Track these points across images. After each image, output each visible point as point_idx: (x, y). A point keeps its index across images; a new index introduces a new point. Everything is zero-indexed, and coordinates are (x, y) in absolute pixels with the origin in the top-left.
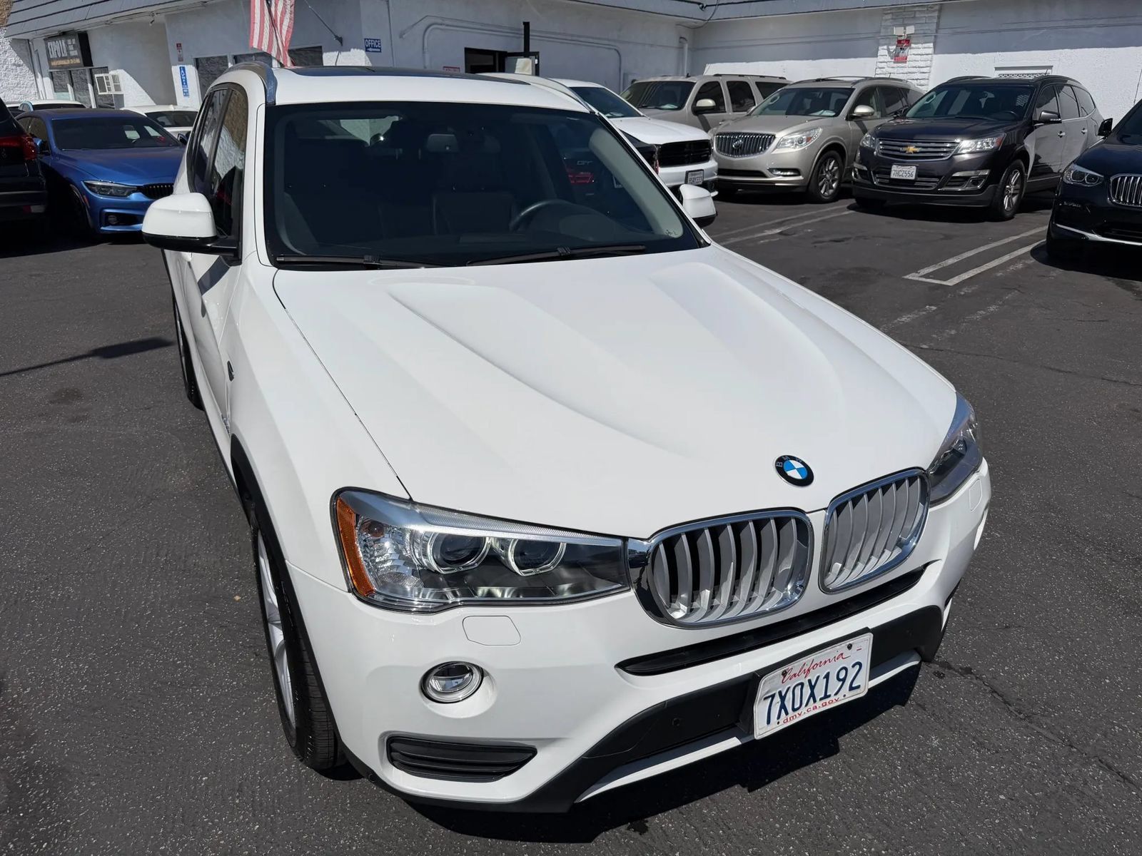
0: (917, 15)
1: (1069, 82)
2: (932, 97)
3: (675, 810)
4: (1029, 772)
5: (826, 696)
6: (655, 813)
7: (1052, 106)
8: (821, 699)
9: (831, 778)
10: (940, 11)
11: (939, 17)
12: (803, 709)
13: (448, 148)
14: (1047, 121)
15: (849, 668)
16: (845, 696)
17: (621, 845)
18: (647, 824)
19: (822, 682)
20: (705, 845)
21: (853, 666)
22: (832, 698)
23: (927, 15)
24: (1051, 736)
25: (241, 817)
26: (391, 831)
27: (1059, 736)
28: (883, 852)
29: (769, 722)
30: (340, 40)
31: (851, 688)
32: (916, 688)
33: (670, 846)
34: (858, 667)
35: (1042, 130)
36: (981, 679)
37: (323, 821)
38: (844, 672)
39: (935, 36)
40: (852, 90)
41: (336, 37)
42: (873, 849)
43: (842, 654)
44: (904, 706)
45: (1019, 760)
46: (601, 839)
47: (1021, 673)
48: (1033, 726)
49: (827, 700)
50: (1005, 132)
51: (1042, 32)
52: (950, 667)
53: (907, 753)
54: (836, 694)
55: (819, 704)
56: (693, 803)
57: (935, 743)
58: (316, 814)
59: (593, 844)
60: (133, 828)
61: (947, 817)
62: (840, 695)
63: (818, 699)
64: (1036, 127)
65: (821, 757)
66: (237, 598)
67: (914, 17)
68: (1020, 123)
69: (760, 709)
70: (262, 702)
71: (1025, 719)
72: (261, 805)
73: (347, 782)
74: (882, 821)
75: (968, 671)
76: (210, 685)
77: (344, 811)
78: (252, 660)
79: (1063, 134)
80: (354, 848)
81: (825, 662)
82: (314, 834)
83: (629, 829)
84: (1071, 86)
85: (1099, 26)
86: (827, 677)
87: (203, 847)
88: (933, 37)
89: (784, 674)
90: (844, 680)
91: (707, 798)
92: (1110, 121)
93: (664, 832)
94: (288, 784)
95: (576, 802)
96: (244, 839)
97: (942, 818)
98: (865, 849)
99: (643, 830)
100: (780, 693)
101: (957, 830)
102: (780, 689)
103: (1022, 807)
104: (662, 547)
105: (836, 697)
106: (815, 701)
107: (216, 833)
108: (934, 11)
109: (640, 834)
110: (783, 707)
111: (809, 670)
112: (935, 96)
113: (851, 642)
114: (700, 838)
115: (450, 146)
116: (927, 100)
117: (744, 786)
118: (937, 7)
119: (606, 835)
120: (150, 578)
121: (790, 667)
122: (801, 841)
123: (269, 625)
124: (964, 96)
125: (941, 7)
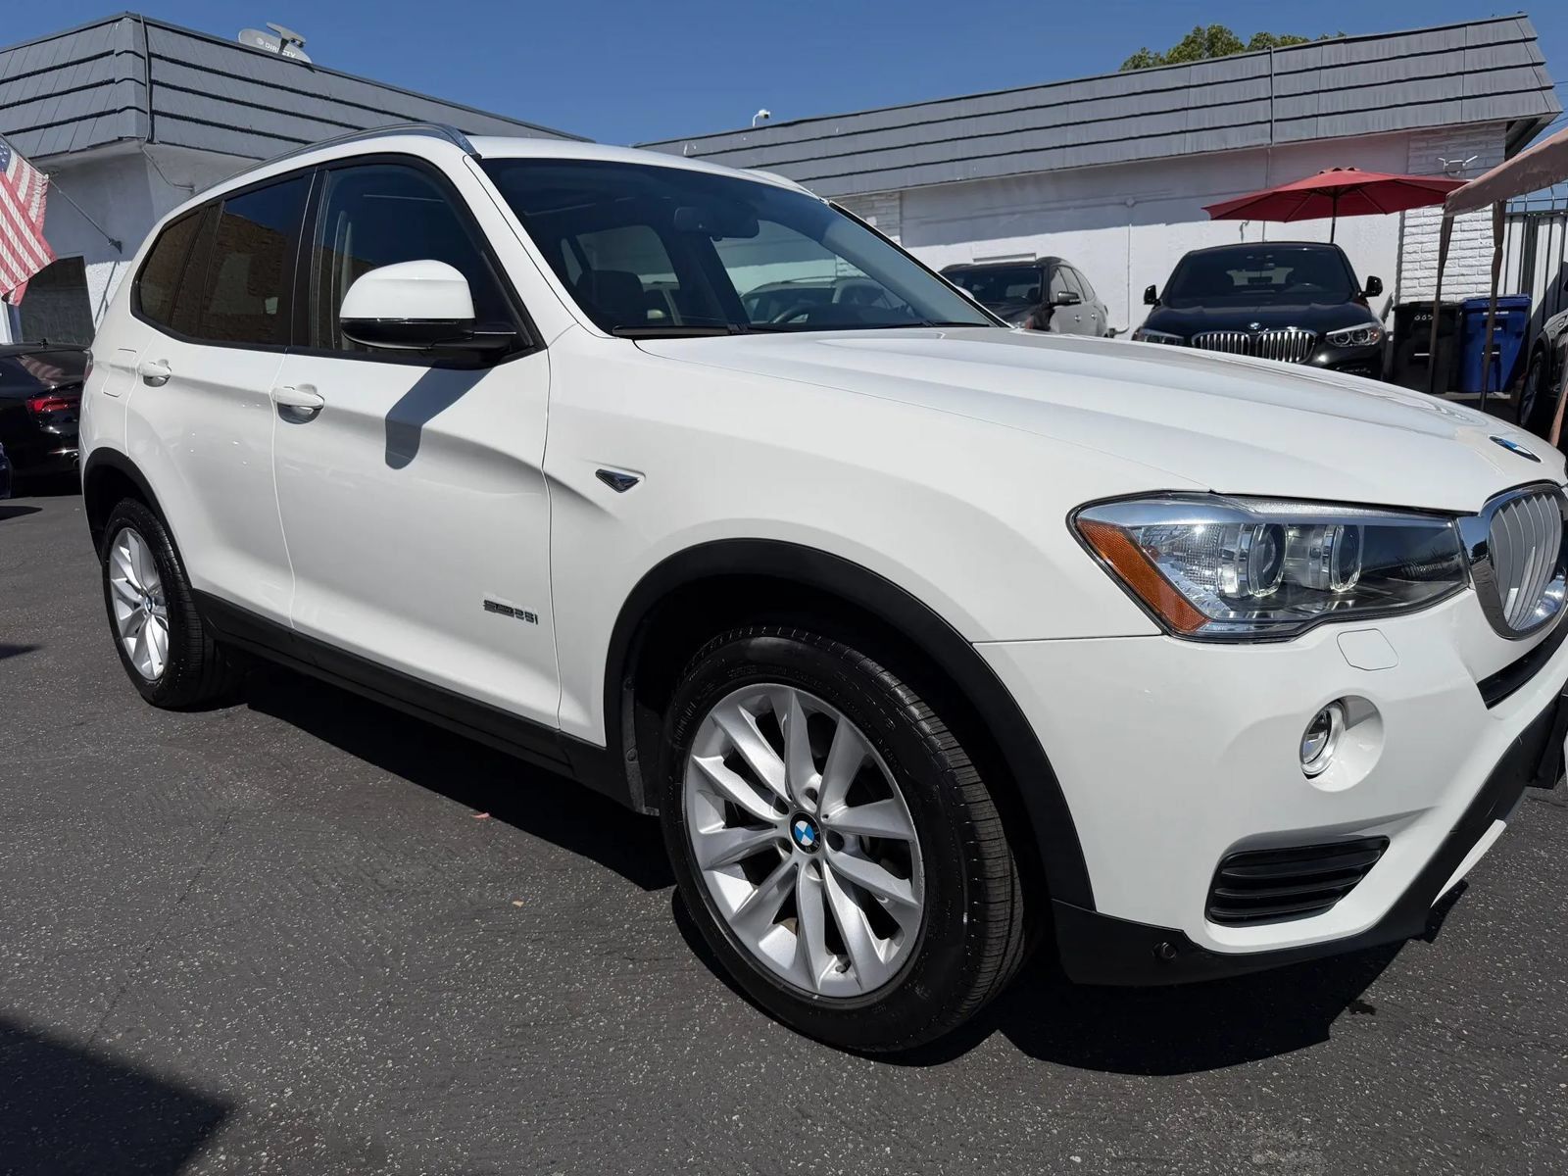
0: (877, 205)
1: (1062, 263)
3: (1377, 981)
6: (1360, 989)
7: (1062, 286)
10: (901, 199)
11: (901, 206)
14: (1064, 302)
17: (1366, 1031)
18: (1366, 1003)
20: (1454, 1004)
23: (886, 205)
26: (1080, 1099)
30: (118, 245)
33: (1420, 1016)
35: (1063, 311)
37: (973, 1115)
39: (901, 228)
41: (111, 240)
46: (1336, 1030)
51: (1017, 216)
56: (1388, 969)
59: (1334, 1041)
66: (518, 903)
67: (873, 208)
72: (861, 1124)
76: (600, 1010)
78: (631, 966)
79: (1080, 318)
82: (980, 1133)
83: (1353, 1013)
84: (1069, 268)
85: (1075, 208)
88: (898, 230)
91: (1395, 960)
92: (1154, 288)
93: (1394, 1004)
94: (869, 1088)
99: (1370, 1010)
108: (894, 200)
109: (1372, 1014)
114: (1439, 999)
118: (897, 195)
119: (1337, 1027)
122: (1540, 972)
125: (902, 195)
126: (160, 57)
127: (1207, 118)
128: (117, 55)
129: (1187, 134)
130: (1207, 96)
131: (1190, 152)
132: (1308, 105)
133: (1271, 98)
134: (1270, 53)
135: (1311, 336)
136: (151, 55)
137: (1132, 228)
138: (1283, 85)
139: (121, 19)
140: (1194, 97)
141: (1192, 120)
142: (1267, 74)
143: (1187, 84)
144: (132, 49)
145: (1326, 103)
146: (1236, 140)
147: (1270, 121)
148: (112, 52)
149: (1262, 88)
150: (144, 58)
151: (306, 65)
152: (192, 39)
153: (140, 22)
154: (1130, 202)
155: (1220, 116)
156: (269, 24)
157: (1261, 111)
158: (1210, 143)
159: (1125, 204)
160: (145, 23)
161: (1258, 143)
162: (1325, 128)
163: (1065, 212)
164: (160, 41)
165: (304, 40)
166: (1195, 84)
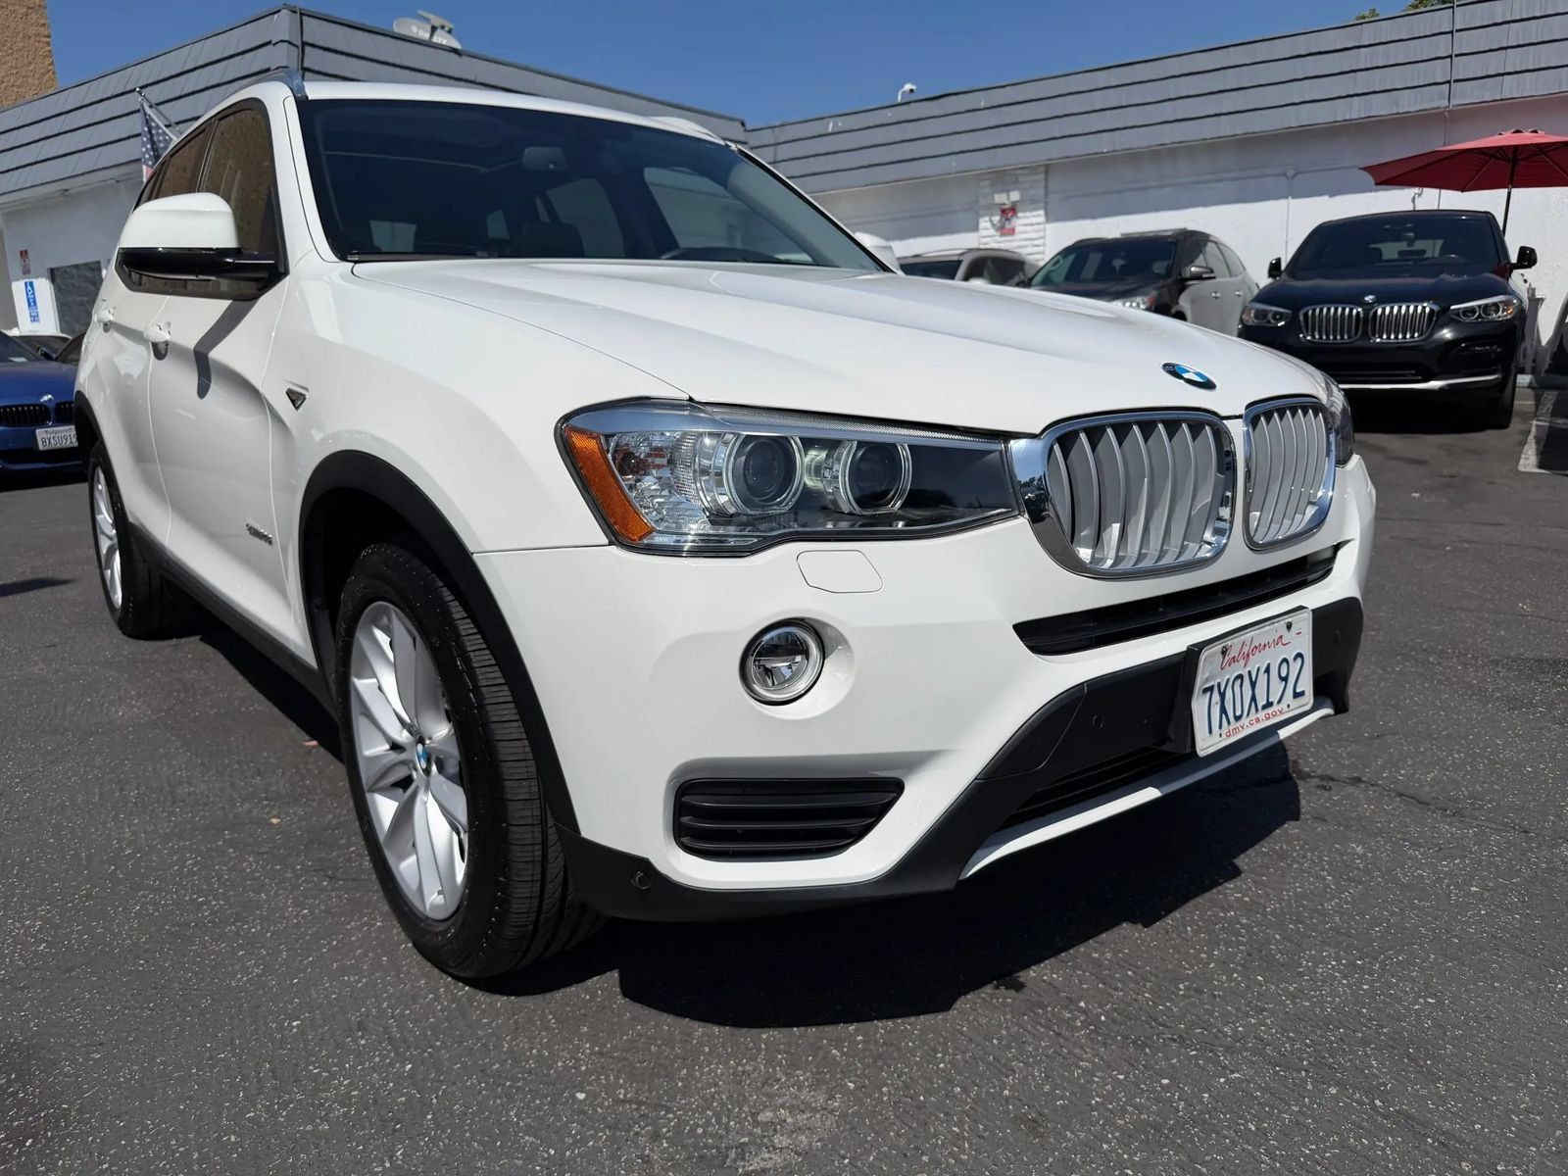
0: (1021, 179)
1: (1211, 238)
2: (1058, 262)
3: (1052, 960)
4: (1491, 863)
5: (1269, 705)
6: (1026, 966)
7: (1200, 260)
8: (1265, 707)
9: (1247, 899)
10: (1047, 172)
11: (1046, 179)
12: (1245, 721)
13: (552, 166)
14: (1198, 277)
15: (1291, 660)
16: (1288, 706)
17: (995, 1007)
18: (1021, 980)
19: (1263, 678)
20: (1116, 989)
21: (1295, 659)
22: (1275, 708)
23: (1032, 179)
24: (1494, 826)
25: (377, 1059)
26: (637, 1041)
27: (1506, 825)
28: (1359, 962)
29: (1210, 732)
31: (1297, 695)
32: (1303, 802)
33: (1067, 998)
34: (1299, 660)
35: (1195, 287)
36: (1378, 785)
37: (518, 1045)
38: (1285, 665)
39: (1046, 203)
40: (959, 262)
42: (1344, 961)
43: (1281, 637)
44: (1297, 820)
45: (1471, 853)
46: (964, 1004)
47: (1425, 774)
48: (1467, 820)
49: (1269, 711)
50: (1156, 289)
51: (1167, 189)
52: (1333, 780)
53: (1329, 863)
54: (1279, 702)
55: (1261, 715)
56: (1075, 949)
57: (1360, 850)
58: (500, 1038)
59: (953, 1012)
60: (190, 1098)
61: (1418, 916)
62: (1283, 705)
63: (1260, 707)
64: (1189, 285)
65: (1221, 881)
66: (275, 821)
67: (1017, 182)
68: (1170, 281)
69: (1199, 706)
70: (359, 928)
71: (1454, 815)
72: (405, 1041)
73: (539, 997)
74: (1338, 932)
75: (1357, 780)
76: (263, 919)
77: (549, 1029)
78: (325, 883)
79: (1218, 295)
80: (584, 1068)
81: (1265, 646)
82: (510, 1062)
83: (997, 987)
84: (1216, 243)
85: (1231, 180)
86: (1267, 670)
87: (322, 1105)
88: (1042, 205)
89: (1224, 653)
90: (1285, 679)
91: (1091, 941)
92: (1278, 261)
93: (1050, 984)
94: (442, 1011)
95: (961, 878)
96: (391, 1085)
97: (1413, 919)
98: (1334, 963)
99: (1019, 987)
100: (1219, 685)
101: (1438, 927)
102: (1219, 680)
103: (1506, 895)
104: (1057, 448)
105: (1280, 707)
106: (1257, 710)
107: (341, 1084)
108: (1039, 174)
109: (1017, 991)
110: (1223, 710)
111: (1248, 655)
112: (1061, 261)
113: (1290, 620)
114: (1104, 984)
115: (555, 163)
116: (1054, 265)
117: (1134, 923)
118: (1042, 169)
119: (968, 1000)
120: (117, 815)
121: (1229, 643)
122: (1243, 966)
123: (368, 796)
124: (1094, 260)
125: (1048, 169)
126: (313, 45)
127: (1376, 80)
128: (274, 44)
129: (1355, 98)
130: (1380, 56)
131: (1356, 117)
132: (1493, 63)
133: (1451, 56)
134: (1453, 7)
135: (1431, 309)
136: (304, 44)
137: (1291, 200)
138: (1465, 42)
139: (279, 11)
140: (1364, 58)
141: (1362, 82)
142: (1447, 30)
143: (1357, 44)
144: (287, 39)
145: (1514, 60)
146: (1408, 103)
147: (1449, 82)
148: (269, 43)
149: (1442, 46)
150: (297, 47)
151: (454, 51)
152: (345, 28)
153: (295, 12)
154: (1291, 173)
155: (1393, 77)
156: (421, 12)
157: (1439, 71)
158: (1380, 107)
159: (1285, 175)
160: (301, 14)
161: (1435, 105)
162: (1511, 88)
163: (1219, 185)
164: (315, 31)
165: (452, 26)
166: (1366, 43)
